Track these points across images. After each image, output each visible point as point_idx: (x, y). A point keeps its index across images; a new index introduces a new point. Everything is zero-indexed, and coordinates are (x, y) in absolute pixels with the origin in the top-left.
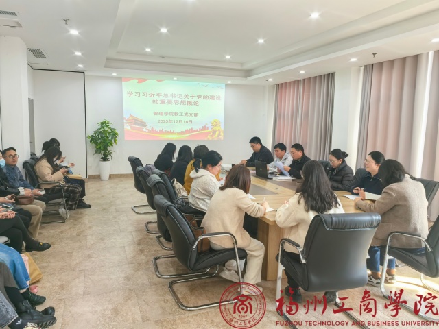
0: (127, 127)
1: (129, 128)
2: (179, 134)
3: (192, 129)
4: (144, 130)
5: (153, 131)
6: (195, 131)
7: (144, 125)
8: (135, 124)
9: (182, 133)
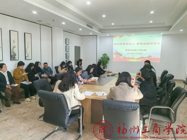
0: (114, 56)
1: (115, 56)
2: (136, 59)
3: (143, 57)
4: (121, 57)
5: (125, 58)
6: (144, 58)
7: (121, 55)
8: (118, 55)
9: (138, 59)
